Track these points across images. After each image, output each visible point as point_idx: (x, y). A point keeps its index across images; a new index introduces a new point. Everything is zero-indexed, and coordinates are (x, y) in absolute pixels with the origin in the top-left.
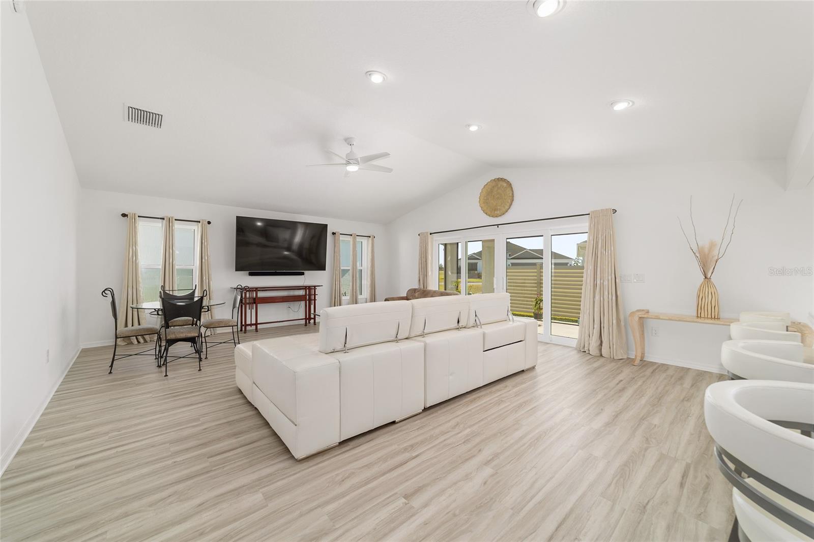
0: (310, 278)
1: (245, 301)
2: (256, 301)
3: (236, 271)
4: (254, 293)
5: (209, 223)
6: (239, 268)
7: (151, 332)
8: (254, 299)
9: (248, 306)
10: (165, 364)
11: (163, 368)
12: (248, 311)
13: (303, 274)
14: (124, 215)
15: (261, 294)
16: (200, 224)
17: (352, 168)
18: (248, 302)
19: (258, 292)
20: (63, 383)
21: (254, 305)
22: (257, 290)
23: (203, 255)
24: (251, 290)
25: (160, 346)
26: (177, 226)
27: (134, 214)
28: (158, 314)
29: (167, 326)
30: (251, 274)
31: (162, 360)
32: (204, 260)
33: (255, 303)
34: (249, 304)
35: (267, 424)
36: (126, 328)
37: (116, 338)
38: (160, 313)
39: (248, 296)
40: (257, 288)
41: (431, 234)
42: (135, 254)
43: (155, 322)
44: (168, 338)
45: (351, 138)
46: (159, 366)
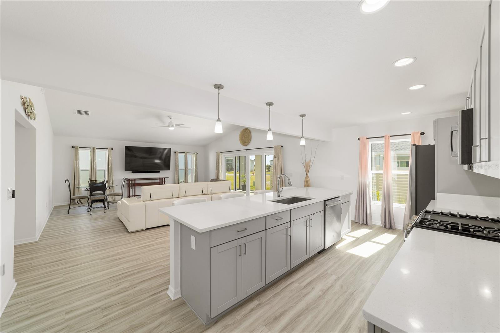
0: (162, 174)
1: (130, 185)
2: (135, 185)
3: (125, 171)
4: (134, 181)
5: (112, 149)
6: (127, 169)
7: (85, 197)
8: (134, 184)
9: (131, 187)
10: (90, 211)
11: (90, 212)
12: (131, 190)
13: (159, 172)
14: (73, 147)
15: (137, 182)
16: (108, 150)
17: (171, 129)
18: (131, 185)
19: (136, 181)
20: (50, 217)
21: (134, 187)
22: (135, 180)
23: (109, 164)
24: (132, 180)
25: (89, 203)
26: (97, 151)
27: (78, 147)
28: (88, 190)
29: (91, 195)
30: (133, 172)
31: (90, 209)
32: (109, 166)
33: (134, 186)
34: (131, 186)
35: (125, 226)
36: (74, 196)
37: (71, 199)
38: (89, 190)
39: (131, 182)
40: (135, 179)
41: (221, 153)
42: (78, 164)
43: (86, 193)
44: (92, 199)
45: (170, 116)
46: (88, 211)
